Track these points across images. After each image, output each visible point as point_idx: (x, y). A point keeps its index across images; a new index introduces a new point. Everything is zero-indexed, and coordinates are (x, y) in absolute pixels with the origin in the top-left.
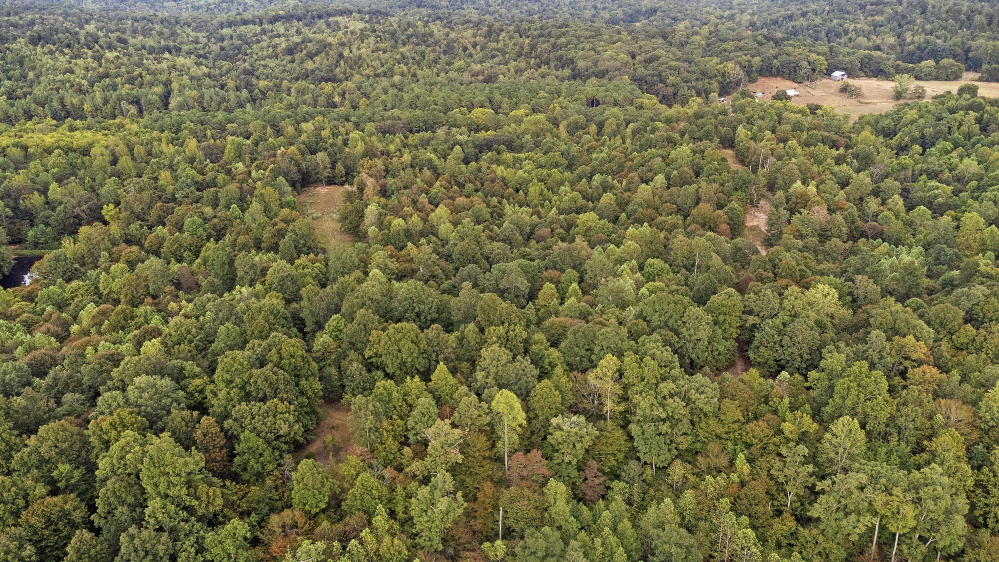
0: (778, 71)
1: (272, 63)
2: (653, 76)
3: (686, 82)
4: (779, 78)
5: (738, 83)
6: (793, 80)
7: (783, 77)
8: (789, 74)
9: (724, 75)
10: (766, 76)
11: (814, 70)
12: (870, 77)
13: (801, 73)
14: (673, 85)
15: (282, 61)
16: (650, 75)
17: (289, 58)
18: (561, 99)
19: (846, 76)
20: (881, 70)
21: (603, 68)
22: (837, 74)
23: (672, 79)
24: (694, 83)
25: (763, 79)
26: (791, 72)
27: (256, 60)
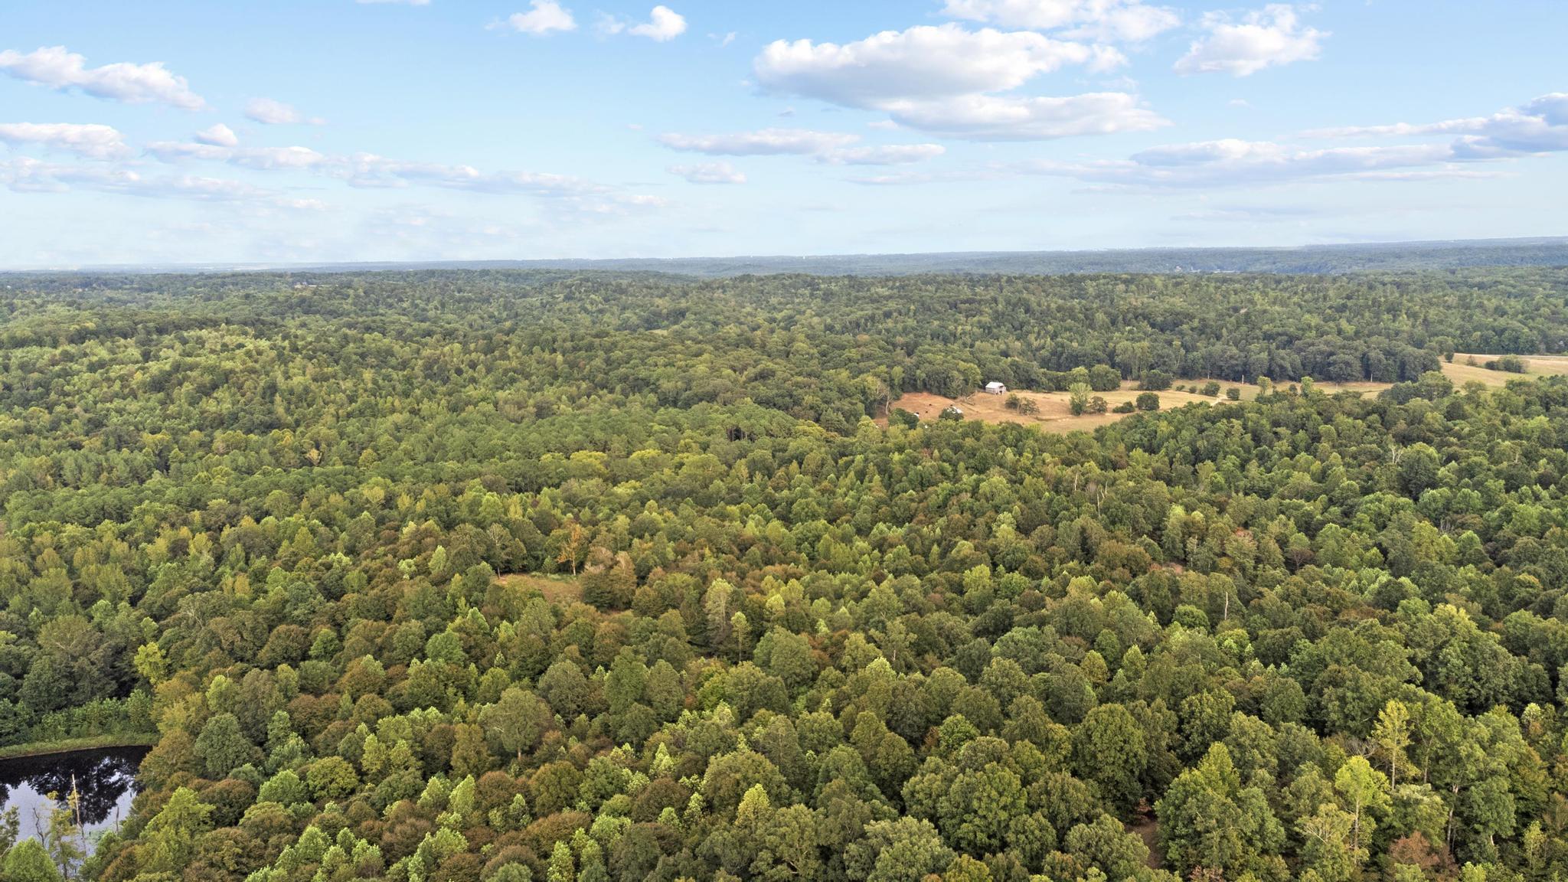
0: (925, 385)
1: (133, 406)
2: (783, 396)
3: (827, 402)
4: (925, 394)
5: (882, 401)
6: (945, 396)
7: (930, 392)
8: (939, 388)
9: (864, 393)
10: (908, 392)
11: (966, 381)
12: (1023, 389)
13: (954, 384)
14: (812, 408)
15: (148, 400)
16: (777, 395)
17: (161, 395)
18: (688, 432)
19: (1004, 389)
20: (1032, 380)
21: (709, 388)
22: (993, 385)
23: (808, 399)
24: (838, 404)
25: (906, 396)
26: (939, 385)
27: (95, 403)
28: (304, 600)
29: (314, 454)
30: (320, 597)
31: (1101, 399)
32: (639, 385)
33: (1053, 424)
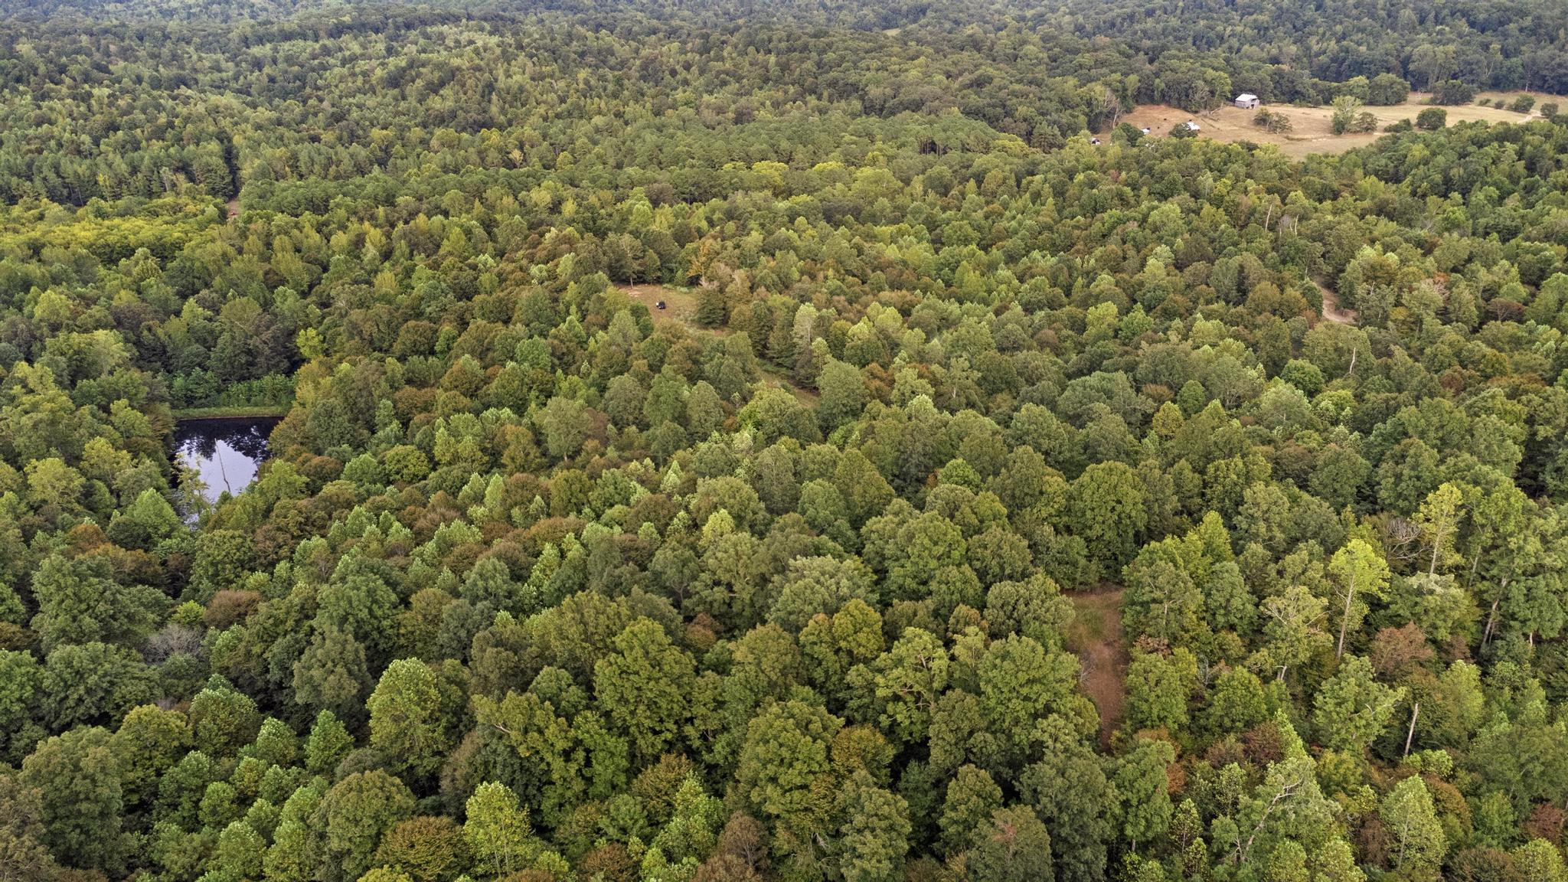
0: (1163, 96)
1: (371, 101)
2: (994, 106)
3: (1043, 114)
4: (1163, 106)
5: (1110, 115)
6: (1185, 109)
7: (1169, 104)
8: (1179, 100)
9: (1089, 104)
10: (1144, 104)
11: (1212, 93)
12: (1283, 102)
13: (1197, 97)
14: (1025, 120)
15: (384, 97)
16: (989, 105)
17: (396, 91)
18: (879, 144)
19: (1257, 102)
20: (1297, 92)
21: (916, 96)
22: (1245, 98)
23: (1022, 110)
24: (1055, 116)
25: (1140, 108)
26: (1180, 96)
27: (341, 97)
28: (436, 298)
29: (516, 155)
30: (451, 296)
31: (1370, 115)
32: (846, 90)
33: (1305, 144)
